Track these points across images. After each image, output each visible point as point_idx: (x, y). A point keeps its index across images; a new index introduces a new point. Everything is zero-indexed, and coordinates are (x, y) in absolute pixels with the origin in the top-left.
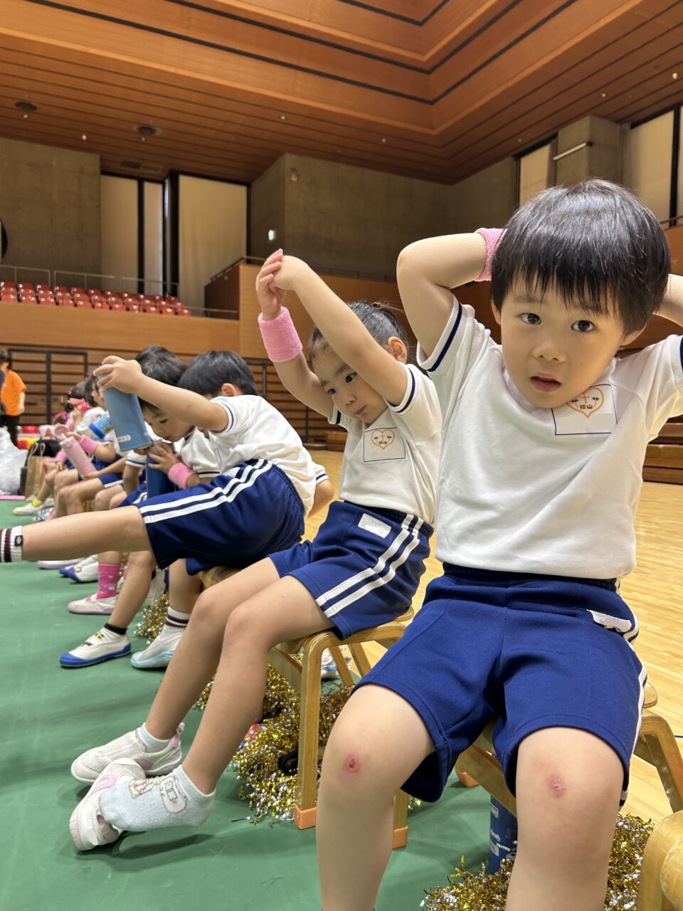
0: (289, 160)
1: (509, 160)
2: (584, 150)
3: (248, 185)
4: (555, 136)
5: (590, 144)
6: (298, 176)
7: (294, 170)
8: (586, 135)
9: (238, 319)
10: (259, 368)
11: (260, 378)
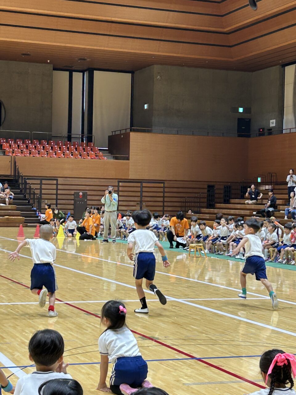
0: (156, 68)
1: (278, 67)
3: (132, 72)
6: (161, 76)
7: (158, 73)
9: (129, 160)
10: (139, 184)
11: (139, 189)
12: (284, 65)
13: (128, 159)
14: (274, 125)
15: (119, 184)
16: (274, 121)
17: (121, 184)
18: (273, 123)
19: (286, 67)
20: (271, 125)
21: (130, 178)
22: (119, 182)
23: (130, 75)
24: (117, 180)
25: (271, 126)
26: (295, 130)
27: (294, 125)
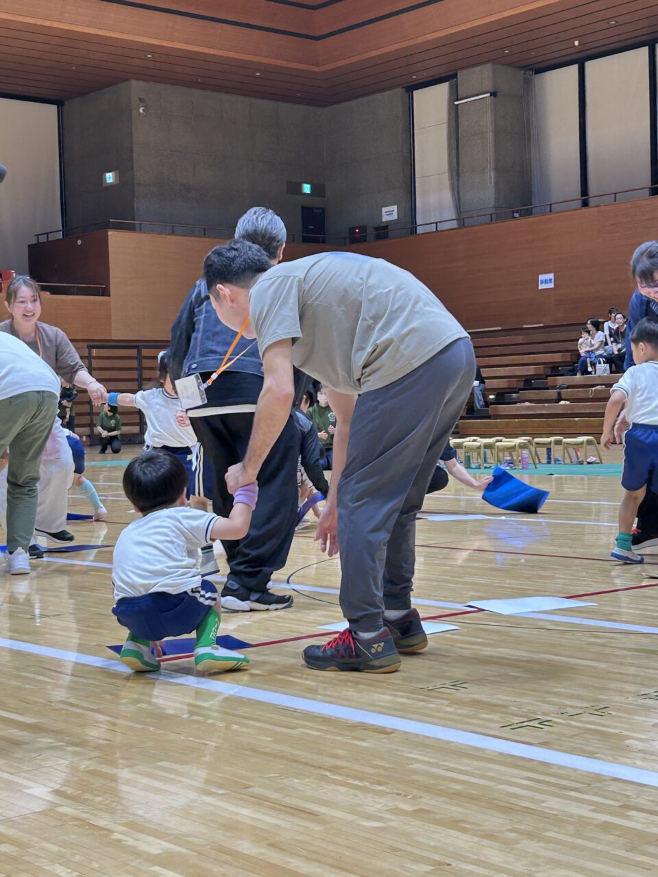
0: (136, 88)
1: (399, 91)
2: (489, 101)
3: (59, 103)
4: (455, 76)
5: (494, 94)
6: (146, 108)
7: (141, 100)
8: (488, 85)
9: (109, 295)
10: (134, 352)
11: (134, 364)
12: (411, 89)
13: (105, 292)
14: (395, 216)
15: (90, 353)
16: (395, 208)
17: (94, 352)
18: (390, 213)
19: (415, 93)
20: (385, 218)
21: (113, 338)
22: (90, 347)
23: (54, 108)
24: (85, 344)
25: (384, 220)
26: (454, 224)
27: (450, 213)
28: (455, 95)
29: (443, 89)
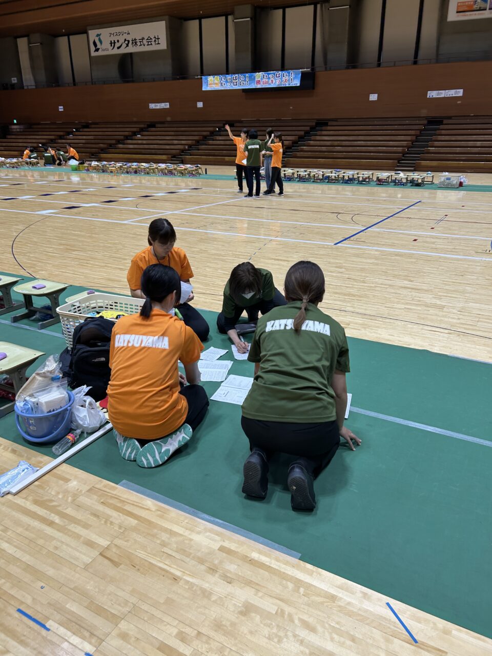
1: (12, 38)
2: (40, 46)
4: (29, 35)
5: (41, 44)
8: (39, 40)
12: (16, 37)
14: (16, 82)
16: (16, 78)
18: (14, 80)
19: (18, 39)
20: (13, 82)
26: (34, 87)
27: (33, 83)
28: (29, 43)
29: (25, 39)
